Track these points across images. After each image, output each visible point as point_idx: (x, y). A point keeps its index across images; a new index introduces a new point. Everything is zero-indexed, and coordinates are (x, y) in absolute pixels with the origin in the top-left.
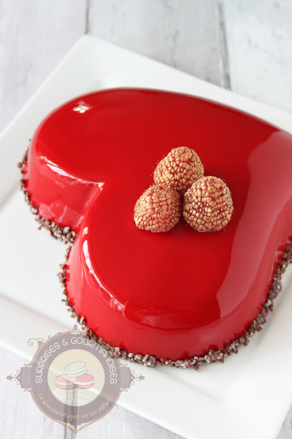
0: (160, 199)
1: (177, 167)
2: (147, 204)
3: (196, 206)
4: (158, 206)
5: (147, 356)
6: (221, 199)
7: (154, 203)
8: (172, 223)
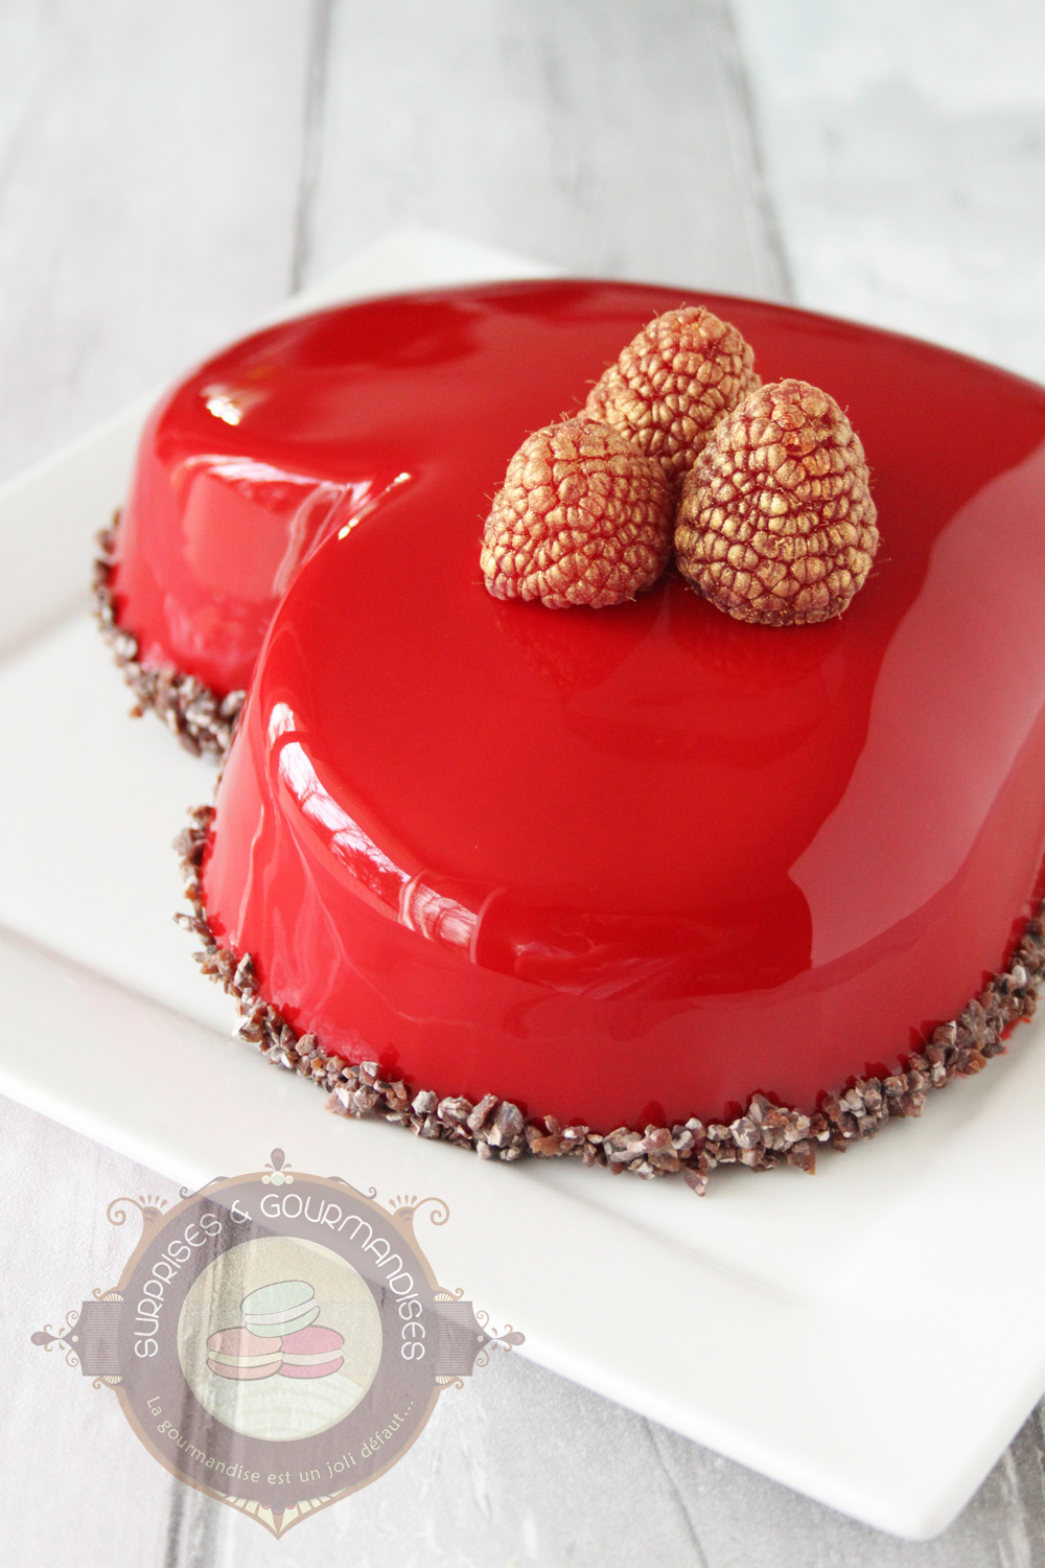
0: (582, 451)
1: (664, 371)
2: (530, 466)
3: (725, 493)
4: (572, 474)
5: (488, 1101)
6: (827, 458)
7: (556, 460)
8: (627, 564)
